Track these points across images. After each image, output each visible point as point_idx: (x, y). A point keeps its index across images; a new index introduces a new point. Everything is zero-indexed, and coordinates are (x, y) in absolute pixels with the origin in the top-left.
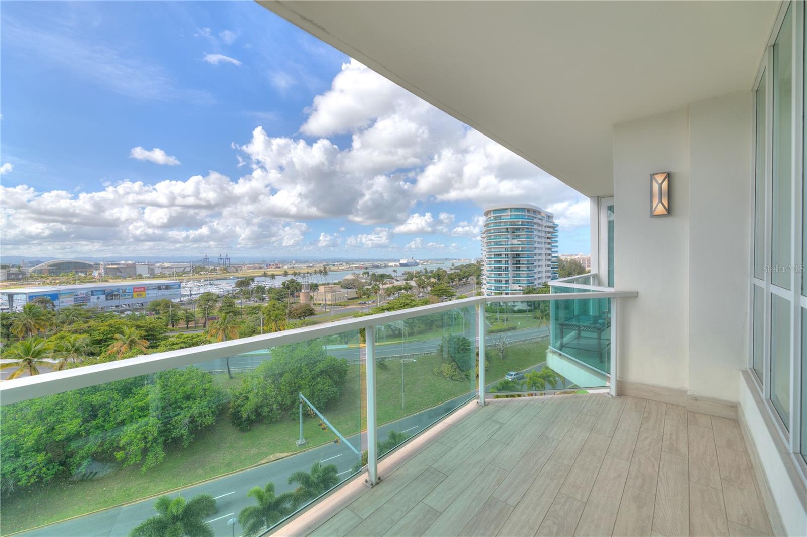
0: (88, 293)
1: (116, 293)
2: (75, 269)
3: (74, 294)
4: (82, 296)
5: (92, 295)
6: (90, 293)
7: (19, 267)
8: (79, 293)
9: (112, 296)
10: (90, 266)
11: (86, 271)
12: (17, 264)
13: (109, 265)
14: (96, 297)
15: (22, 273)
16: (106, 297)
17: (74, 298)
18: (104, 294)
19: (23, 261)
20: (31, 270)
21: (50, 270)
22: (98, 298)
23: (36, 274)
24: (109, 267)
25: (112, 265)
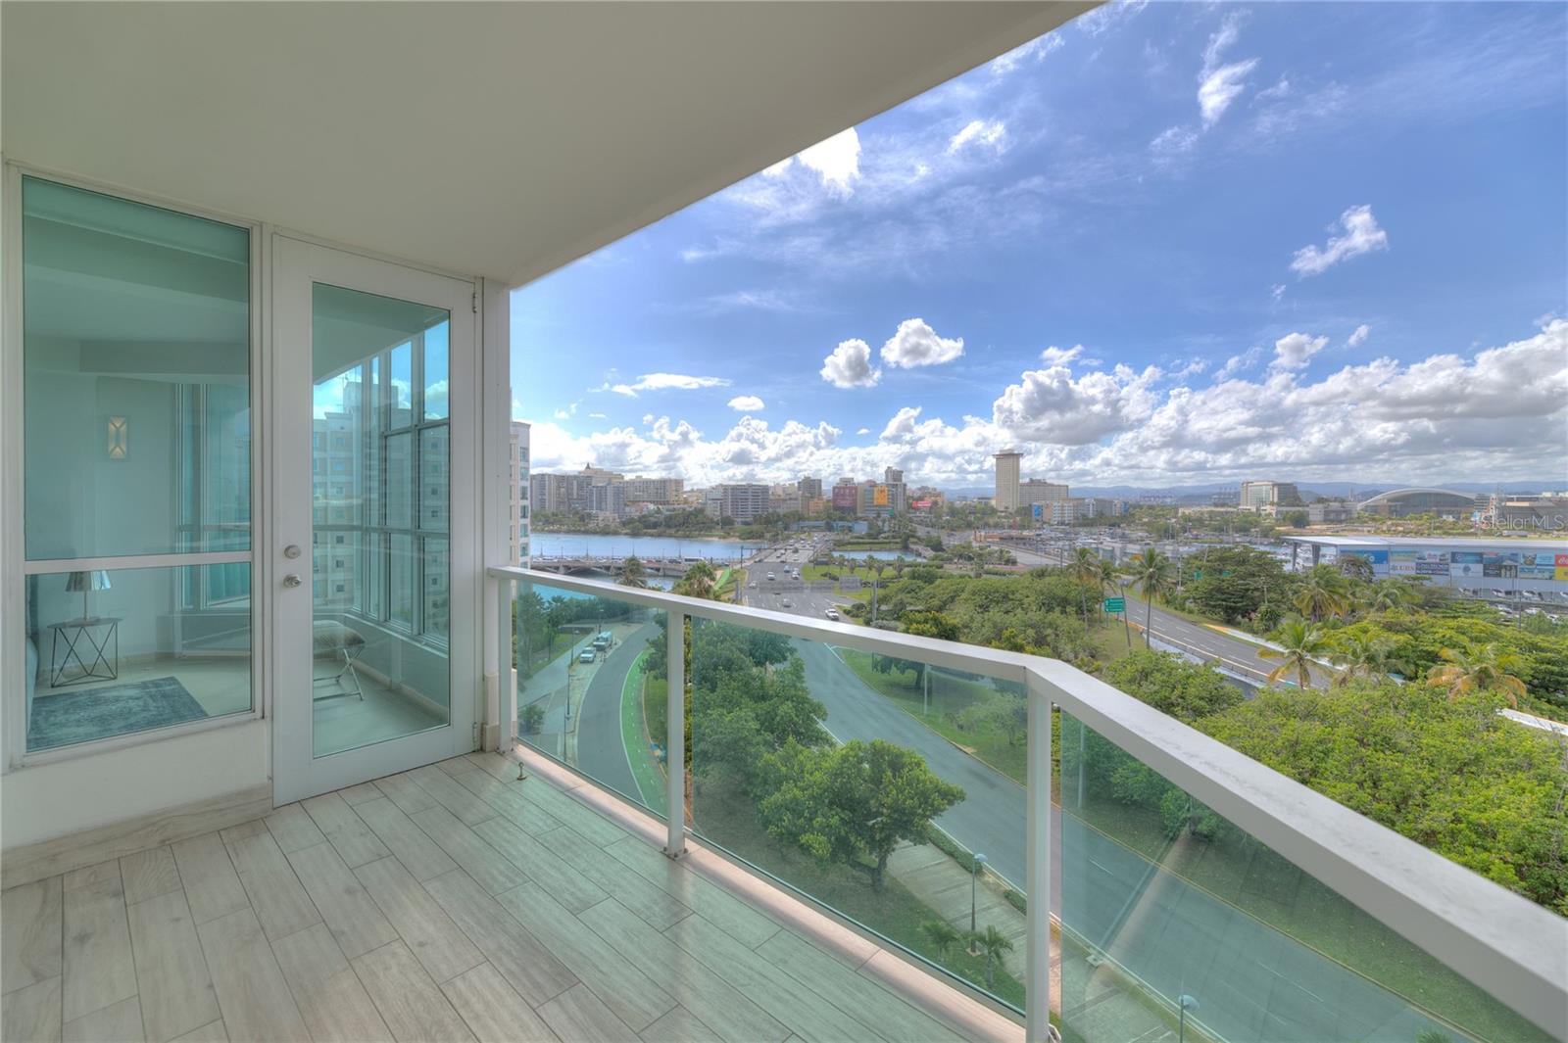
0: (1444, 555)
1: (1507, 563)
2: (1436, 506)
3: (1417, 555)
4: (1434, 561)
5: (1454, 560)
6: (1448, 556)
7: (1343, 501)
8: (1426, 553)
9: (1500, 568)
10: (1469, 502)
11: (1460, 513)
12: (1343, 496)
13: (1512, 500)
14: (1462, 565)
15: (1344, 512)
16: (1485, 568)
17: (1417, 564)
18: (1481, 562)
19: (1352, 491)
20: (1360, 506)
21: (1390, 506)
22: (1466, 569)
23: (1367, 515)
24: (1509, 504)
25: (1518, 500)
